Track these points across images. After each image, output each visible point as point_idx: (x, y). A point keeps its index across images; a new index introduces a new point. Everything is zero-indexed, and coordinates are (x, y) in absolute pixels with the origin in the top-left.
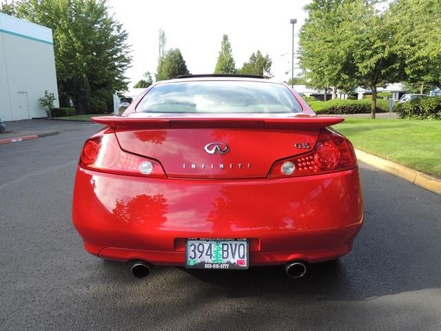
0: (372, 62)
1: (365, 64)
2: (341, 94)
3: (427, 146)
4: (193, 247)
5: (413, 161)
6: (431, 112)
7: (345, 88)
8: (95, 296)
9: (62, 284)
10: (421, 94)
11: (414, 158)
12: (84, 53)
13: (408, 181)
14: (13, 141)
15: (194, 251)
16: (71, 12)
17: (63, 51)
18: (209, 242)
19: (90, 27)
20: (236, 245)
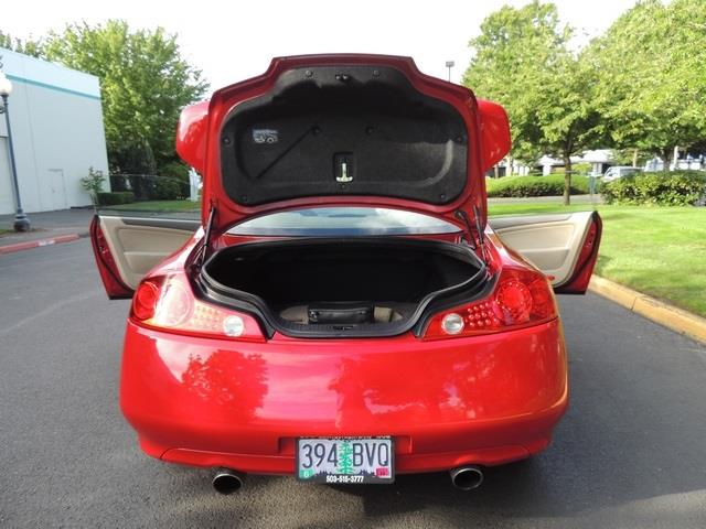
0: (564, 124)
1: (553, 127)
2: (519, 166)
3: (649, 251)
4: (308, 449)
5: (630, 275)
6: (650, 194)
7: (525, 158)
8: (157, 517)
9: (106, 495)
10: (634, 167)
11: (630, 270)
12: (146, 112)
13: (623, 307)
14: (41, 244)
15: (309, 455)
16: (126, 53)
17: (115, 110)
18: (333, 442)
19: (155, 74)
20: (374, 445)
